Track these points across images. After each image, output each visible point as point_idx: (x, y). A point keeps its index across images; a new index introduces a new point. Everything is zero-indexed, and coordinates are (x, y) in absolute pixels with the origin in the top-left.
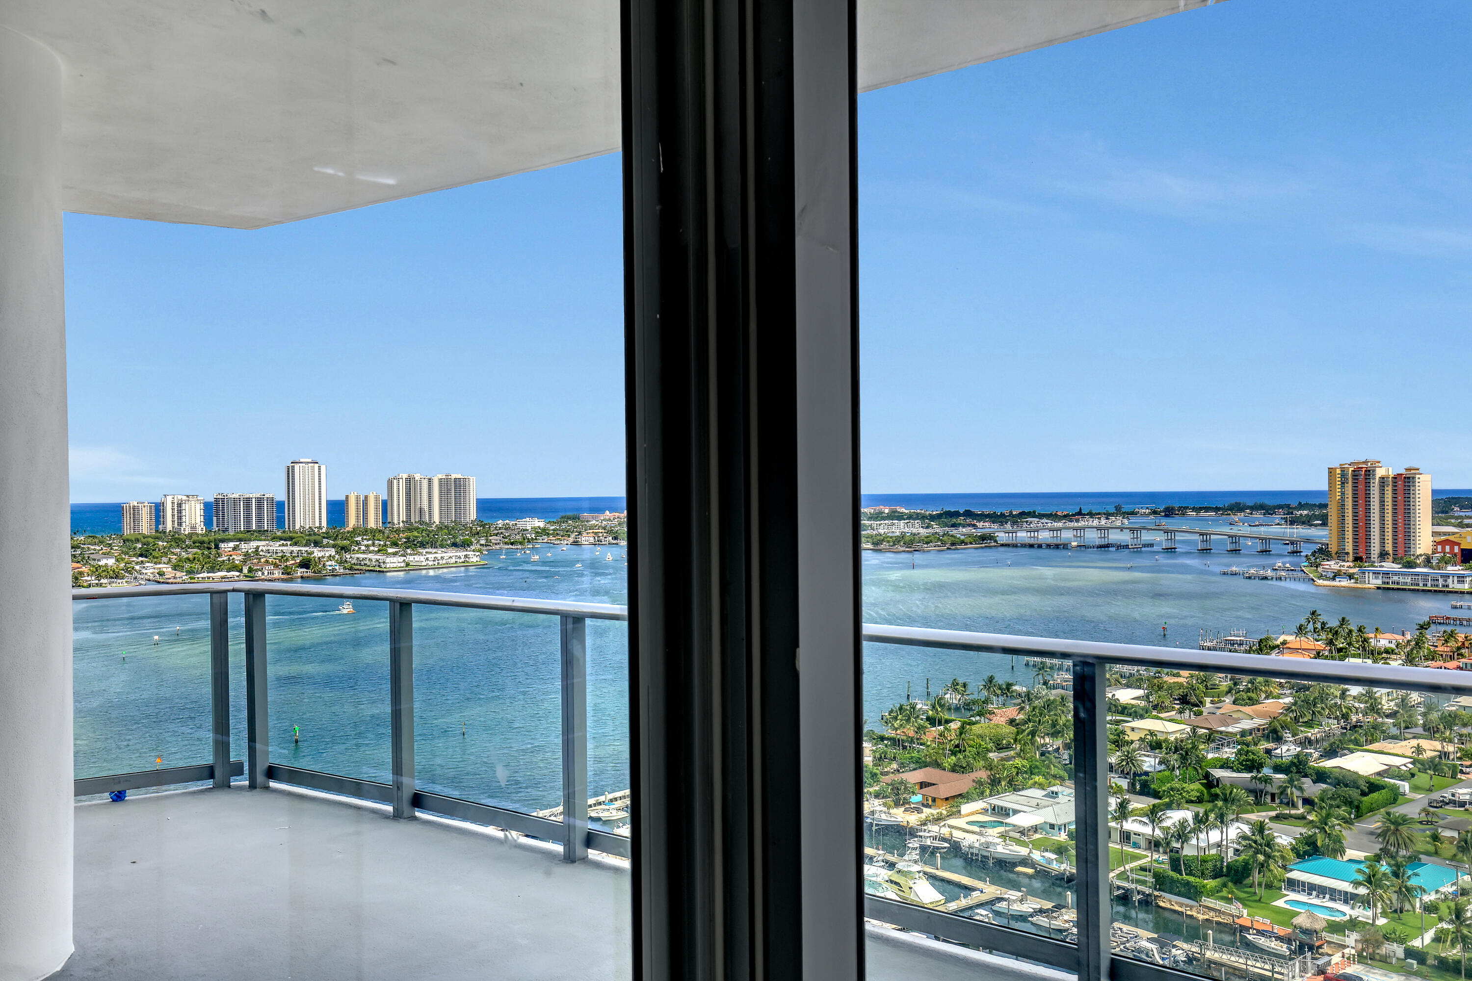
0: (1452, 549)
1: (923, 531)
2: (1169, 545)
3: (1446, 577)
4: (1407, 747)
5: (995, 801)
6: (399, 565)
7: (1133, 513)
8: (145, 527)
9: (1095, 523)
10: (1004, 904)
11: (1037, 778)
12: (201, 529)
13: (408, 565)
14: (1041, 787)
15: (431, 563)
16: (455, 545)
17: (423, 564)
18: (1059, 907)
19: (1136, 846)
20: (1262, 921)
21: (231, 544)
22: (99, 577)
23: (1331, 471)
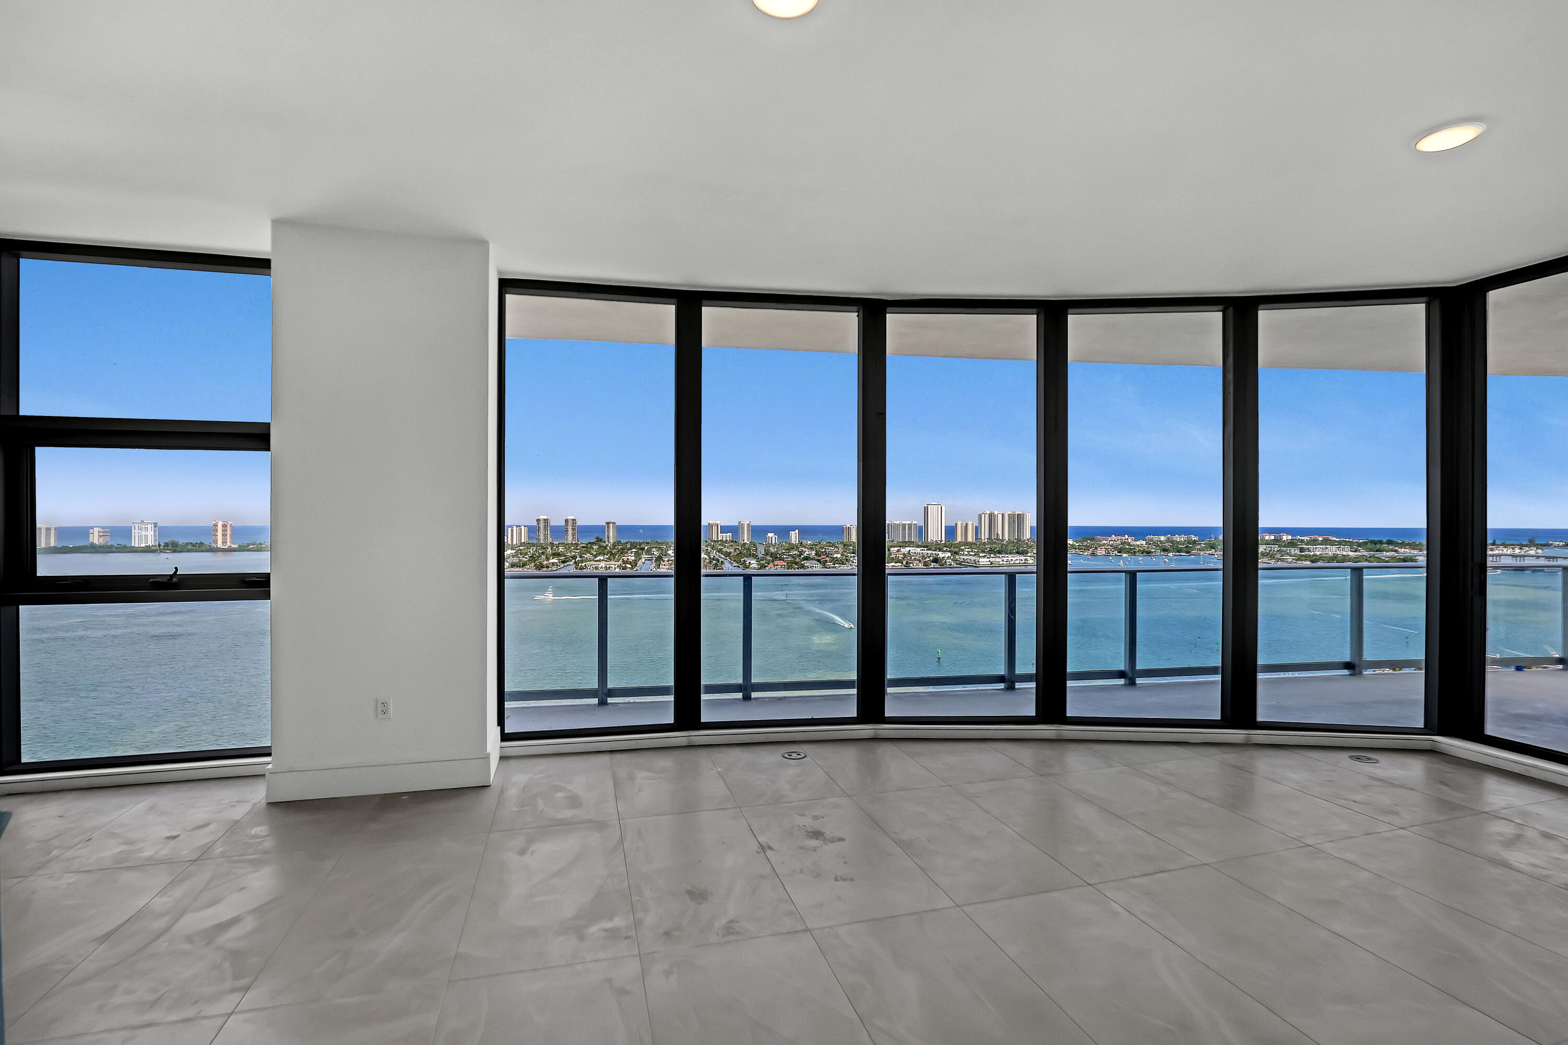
1: (1352, 554)
6: (987, 563)
7: (1546, 545)
8: (854, 539)
9: (1510, 551)
13: (991, 563)
15: (1005, 563)
16: (1018, 553)
17: (1001, 563)
21: (896, 549)
22: (834, 563)
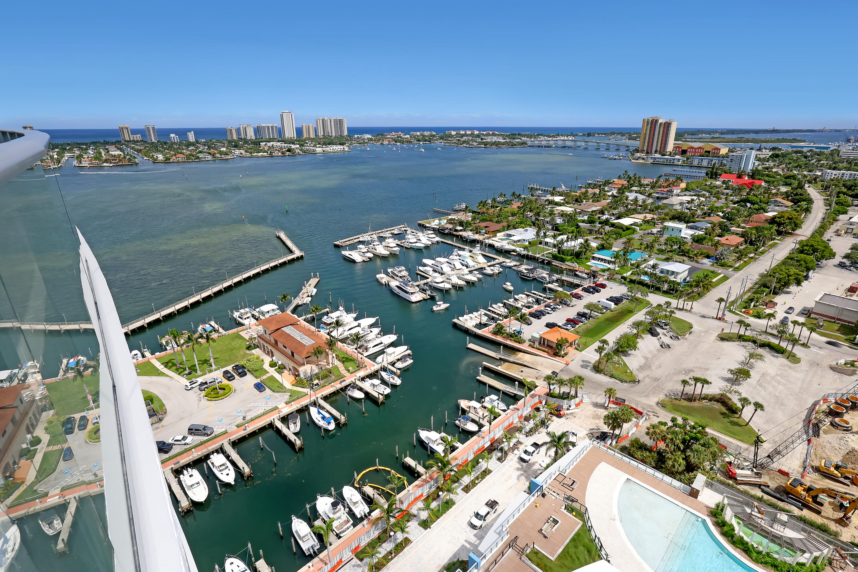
0: (679, 150)
1: (503, 141)
2: (586, 147)
3: (674, 159)
4: (642, 216)
5: (508, 232)
6: (321, 151)
7: (577, 135)
8: (235, 137)
9: (562, 138)
10: (505, 263)
11: (523, 225)
12: (253, 138)
13: (324, 151)
14: (523, 228)
15: (331, 150)
16: (340, 144)
17: (329, 151)
18: (521, 264)
19: (549, 246)
20: (582, 268)
21: (264, 143)
22: (221, 155)
23: (644, 120)
